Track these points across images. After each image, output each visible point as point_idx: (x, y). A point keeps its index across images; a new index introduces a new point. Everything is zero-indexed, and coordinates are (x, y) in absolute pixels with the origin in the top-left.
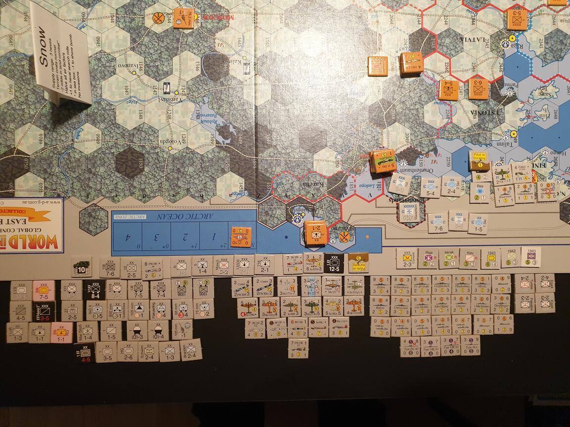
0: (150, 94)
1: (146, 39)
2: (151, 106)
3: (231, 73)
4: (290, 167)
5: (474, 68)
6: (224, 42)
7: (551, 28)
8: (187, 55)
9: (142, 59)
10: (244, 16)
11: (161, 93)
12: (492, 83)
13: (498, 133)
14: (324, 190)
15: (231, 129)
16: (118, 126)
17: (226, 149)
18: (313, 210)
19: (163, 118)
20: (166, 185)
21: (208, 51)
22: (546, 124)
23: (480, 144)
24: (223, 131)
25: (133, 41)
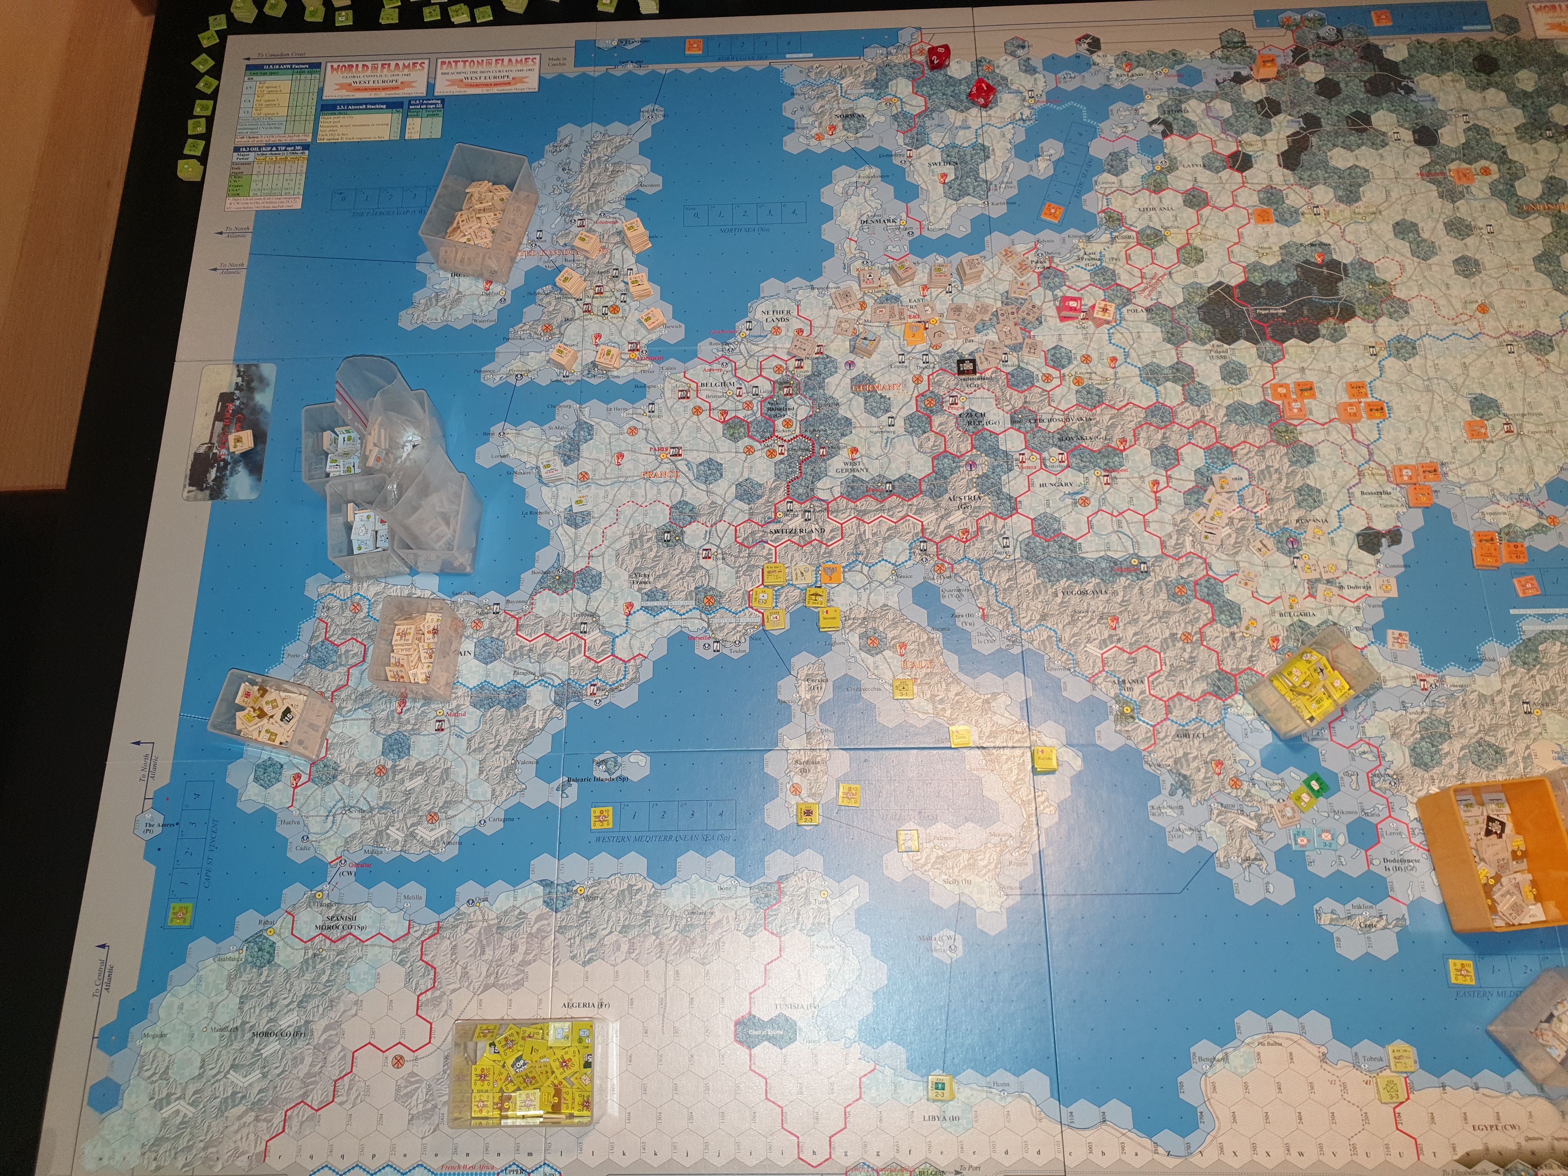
0: (1480, 114)
1: (1493, 154)
2: (1478, 105)
3: (1411, 133)
4: (1346, 67)
5: (1190, 144)
6: (1422, 155)
7: (1123, 176)
8: (1454, 145)
9: (1494, 140)
10: (1407, 176)
11: (1471, 115)
12: (1172, 133)
13: (1163, 97)
14: (1311, 52)
15: (1402, 92)
16: (1502, 90)
17: (1404, 78)
18: (1318, 37)
19: (1464, 97)
20: (1452, 50)
21: (1435, 147)
22: (1120, 105)
23: (1177, 89)
24: (1409, 91)
25: (1505, 153)
